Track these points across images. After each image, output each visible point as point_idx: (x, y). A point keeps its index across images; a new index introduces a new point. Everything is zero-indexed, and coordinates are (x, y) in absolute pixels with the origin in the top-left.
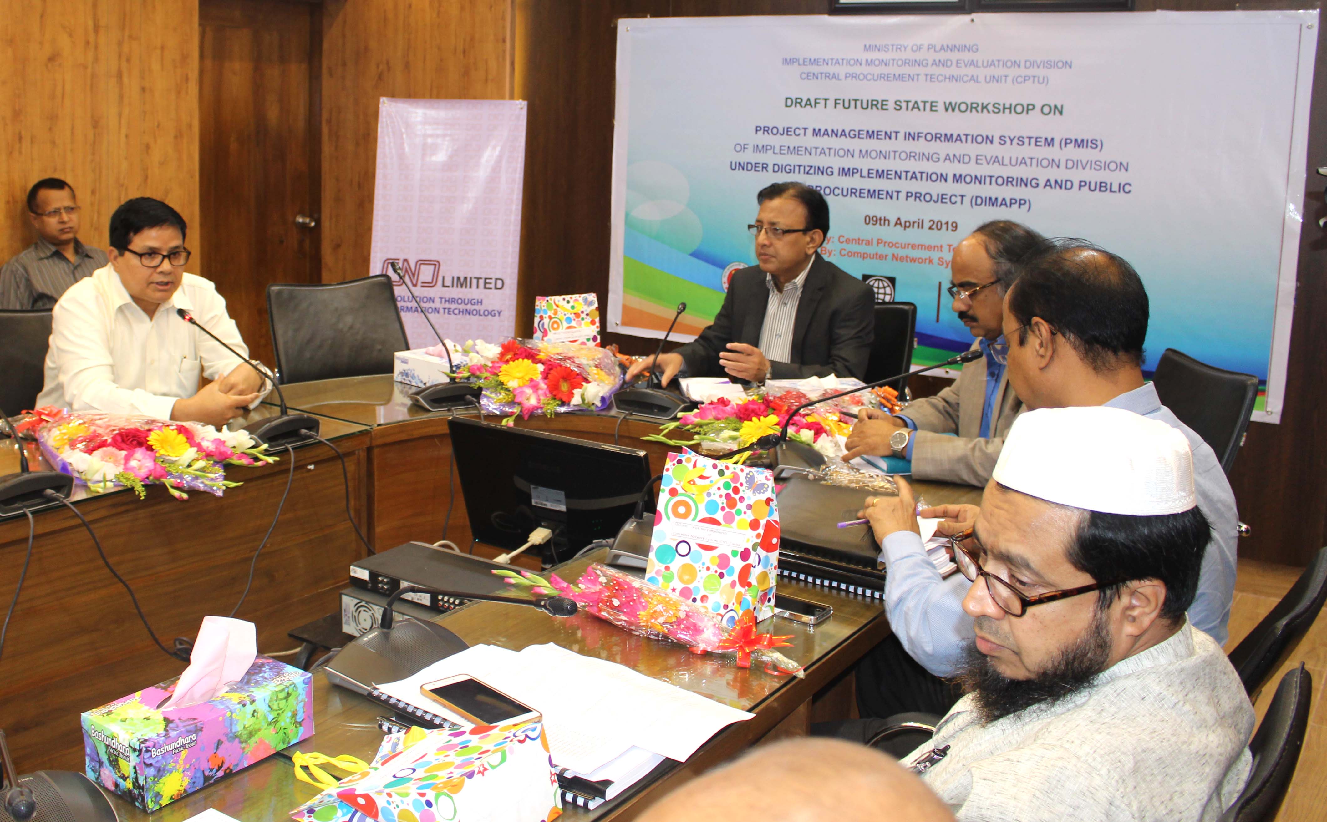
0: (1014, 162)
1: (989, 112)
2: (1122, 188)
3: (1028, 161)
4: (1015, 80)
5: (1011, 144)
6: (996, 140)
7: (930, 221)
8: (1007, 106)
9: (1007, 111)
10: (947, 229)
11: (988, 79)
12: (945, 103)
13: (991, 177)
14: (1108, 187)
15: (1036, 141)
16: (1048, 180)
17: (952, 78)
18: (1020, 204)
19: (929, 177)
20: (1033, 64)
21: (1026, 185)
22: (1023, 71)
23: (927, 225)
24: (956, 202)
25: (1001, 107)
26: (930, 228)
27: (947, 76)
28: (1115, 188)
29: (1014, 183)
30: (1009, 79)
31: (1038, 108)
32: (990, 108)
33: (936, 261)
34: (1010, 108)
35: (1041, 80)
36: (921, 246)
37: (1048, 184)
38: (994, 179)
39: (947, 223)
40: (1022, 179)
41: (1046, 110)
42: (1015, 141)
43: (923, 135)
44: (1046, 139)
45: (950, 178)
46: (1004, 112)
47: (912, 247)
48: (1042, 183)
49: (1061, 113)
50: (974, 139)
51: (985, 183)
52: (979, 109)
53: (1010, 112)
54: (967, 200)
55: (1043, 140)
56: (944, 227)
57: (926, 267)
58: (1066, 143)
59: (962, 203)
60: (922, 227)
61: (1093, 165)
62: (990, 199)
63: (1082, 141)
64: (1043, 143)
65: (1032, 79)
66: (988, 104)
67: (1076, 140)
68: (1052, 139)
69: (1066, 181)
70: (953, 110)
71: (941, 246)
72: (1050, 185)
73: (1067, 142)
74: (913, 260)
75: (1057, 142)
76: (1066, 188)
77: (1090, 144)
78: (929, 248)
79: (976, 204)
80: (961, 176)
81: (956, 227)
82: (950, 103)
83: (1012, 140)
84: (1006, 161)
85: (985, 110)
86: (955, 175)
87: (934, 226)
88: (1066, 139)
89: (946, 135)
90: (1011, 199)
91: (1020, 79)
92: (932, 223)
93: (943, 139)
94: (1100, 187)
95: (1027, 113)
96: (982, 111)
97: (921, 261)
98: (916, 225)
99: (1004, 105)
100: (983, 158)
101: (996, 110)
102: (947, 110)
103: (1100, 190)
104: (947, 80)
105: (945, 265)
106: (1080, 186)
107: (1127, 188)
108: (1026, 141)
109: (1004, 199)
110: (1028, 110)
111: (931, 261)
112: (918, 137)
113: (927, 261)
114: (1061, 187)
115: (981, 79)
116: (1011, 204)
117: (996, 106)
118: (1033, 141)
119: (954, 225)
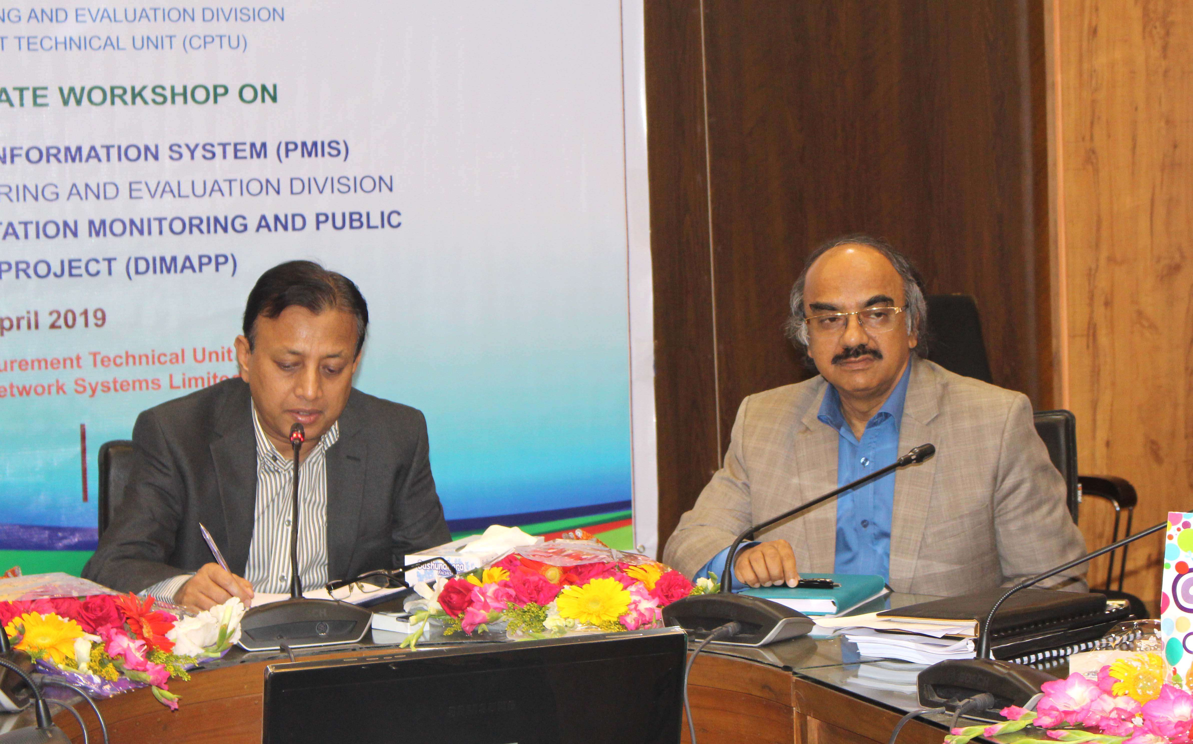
0: (199, 190)
1: (146, 102)
2: (386, 220)
3: (225, 187)
4: (188, 43)
5: (192, 157)
6: (164, 153)
7: (51, 313)
8: (179, 90)
9: (179, 99)
10: (87, 325)
11: (138, 44)
12: (61, 90)
13: (160, 220)
14: (364, 219)
15: (236, 151)
16: (263, 217)
17: (69, 43)
18: (217, 264)
19: (41, 231)
20: (216, 14)
21: (225, 230)
22: (199, 28)
23: (45, 320)
24: (98, 273)
25: (168, 94)
26: (53, 326)
27: (61, 39)
28: (375, 220)
29: (204, 227)
30: (177, 43)
31: (234, 92)
32: (148, 94)
33: (70, 387)
34: (185, 94)
35: (234, 43)
36: (42, 363)
37: (263, 224)
38: (166, 225)
39: (85, 313)
40: (216, 220)
41: (248, 94)
42: (199, 152)
43: (23, 152)
44: (253, 145)
45: (83, 229)
46: (173, 102)
47: (20, 366)
48: (253, 222)
49: (274, 99)
50: (123, 153)
51: (150, 233)
52: (128, 97)
53: (185, 101)
54: (119, 267)
55: (248, 147)
56: (80, 320)
57: (56, 400)
58: (287, 151)
59: (110, 273)
60: (37, 327)
61: (336, 185)
62: (163, 259)
63: (315, 144)
64: (247, 153)
65: (217, 40)
66: (144, 88)
67: (304, 144)
68: (264, 145)
69: (293, 216)
70: (79, 102)
71: (78, 358)
72: (268, 226)
73: (289, 148)
74: (25, 391)
75: (271, 150)
76: (294, 229)
77: (327, 149)
78: (54, 364)
79: (137, 272)
80: (103, 222)
81: (104, 318)
82: (72, 90)
83: (192, 153)
84: (186, 189)
85: (138, 100)
86: (91, 223)
87: (61, 322)
88: (287, 144)
89: (68, 149)
90: (200, 257)
91: (196, 42)
92: (55, 316)
93: (62, 156)
94: (352, 220)
95: (216, 101)
96: (134, 102)
97: (45, 390)
98: (24, 323)
99: (173, 88)
100: (143, 187)
101: (160, 99)
102: (66, 102)
103: (351, 227)
104: (61, 47)
105: (89, 391)
106: (318, 223)
107: (395, 220)
108: (218, 150)
109: (188, 258)
110: (216, 95)
111: (60, 389)
112: (13, 156)
113: (54, 389)
114: (285, 228)
115: (125, 42)
116: (201, 264)
117: (159, 90)
118: (230, 150)
119: (99, 315)
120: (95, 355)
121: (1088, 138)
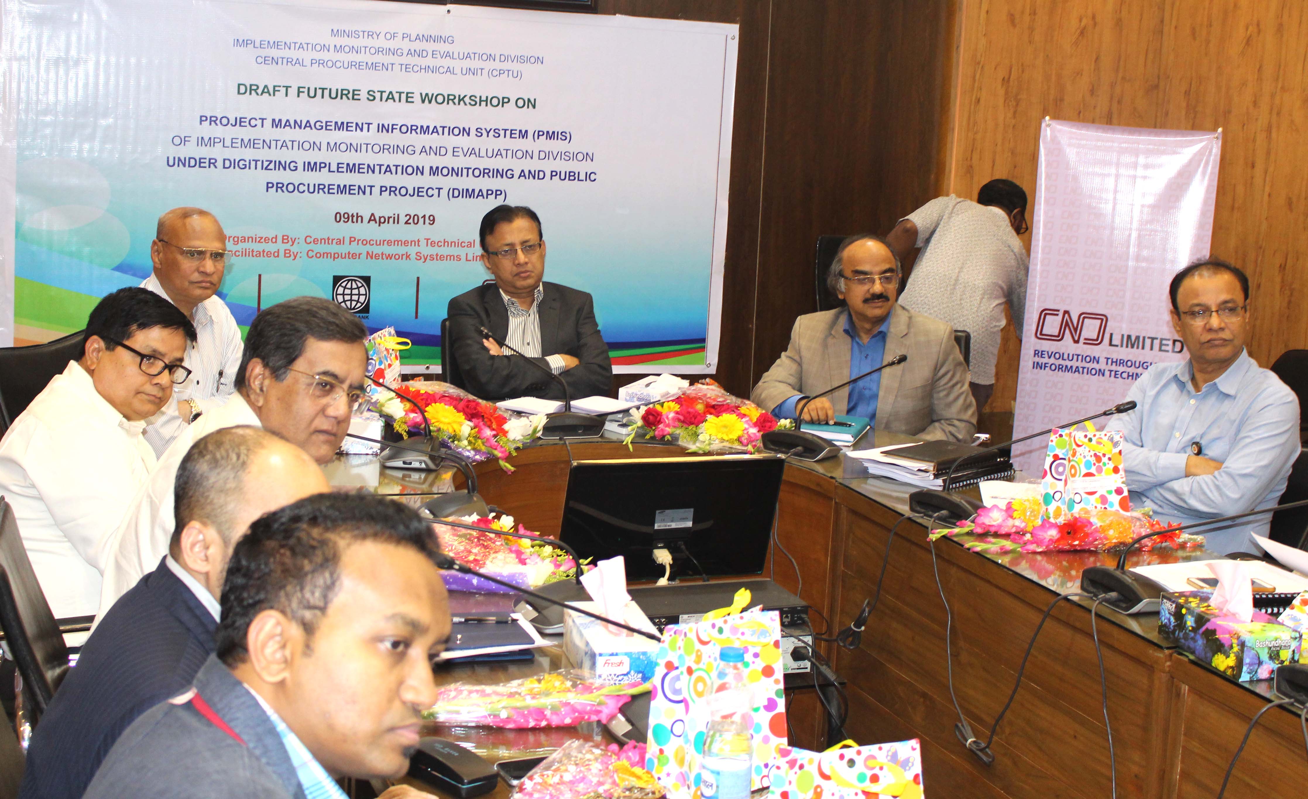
0: (490, 154)
1: (466, 104)
2: (588, 176)
3: (504, 153)
4: (491, 73)
5: (488, 136)
6: (473, 132)
7: (406, 216)
8: (484, 98)
9: (483, 104)
10: (424, 223)
11: (464, 72)
12: (421, 94)
13: (468, 169)
14: (576, 176)
15: (511, 134)
16: (523, 171)
17: (427, 69)
18: (496, 195)
19: (404, 170)
20: (507, 58)
21: (502, 176)
22: (497, 65)
23: (403, 219)
24: (433, 195)
25: (478, 100)
26: (406, 223)
27: (423, 67)
28: (582, 177)
29: (491, 174)
30: (485, 72)
31: (513, 101)
32: (467, 100)
33: (413, 256)
34: (486, 101)
35: (515, 75)
36: (399, 242)
37: (522, 174)
38: (471, 171)
39: (424, 217)
40: (498, 170)
41: (520, 103)
42: (492, 133)
43: (398, 127)
44: (520, 131)
45: (427, 171)
46: (480, 105)
47: (388, 243)
48: (517, 173)
49: (534, 107)
50: (451, 131)
51: (462, 176)
52: (456, 101)
53: (487, 105)
54: (444, 193)
55: (518, 132)
56: (421, 220)
57: (405, 263)
58: (539, 136)
59: (439, 196)
60: (398, 223)
61: (563, 156)
62: (467, 190)
63: (554, 132)
64: (517, 136)
65: (506, 72)
66: (465, 96)
67: (548, 132)
68: (526, 131)
69: (539, 171)
70: (430, 102)
71: (419, 241)
72: (524, 176)
73: (540, 134)
74: (389, 257)
75: (530, 134)
76: (538, 178)
77: (560, 136)
78: (406, 243)
79: (453, 196)
80: (437, 168)
81: (434, 220)
82: (427, 95)
83: (488, 133)
84: (483, 153)
85: (462, 102)
86: (431, 168)
87: (411, 221)
88: (539, 132)
89: (422, 127)
90: (488, 191)
91: (495, 73)
92: (408, 217)
93: (418, 131)
94: (570, 176)
95: (503, 106)
96: (459, 104)
97: (400, 257)
98: (391, 220)
99: (480, 97)
100: (460, 150)
101: (473, 103)
102: (423, 101)
103: (569, 179)
104: (423, 71)
105: (423, 260)
106: (552, 176)
107: (593, 177)
108: (502, 133)
109: (480, 190)
110: (503, 103)
111: (408, 257)
112: (393, 129)
113: (404, 257)
114: (534, 178)
115: (458, 71)
116: (488, 195)
117: (473, 98)
118: (508, 133)
119: (432, 218)
120: (428, 240)
121: (969, 159)
